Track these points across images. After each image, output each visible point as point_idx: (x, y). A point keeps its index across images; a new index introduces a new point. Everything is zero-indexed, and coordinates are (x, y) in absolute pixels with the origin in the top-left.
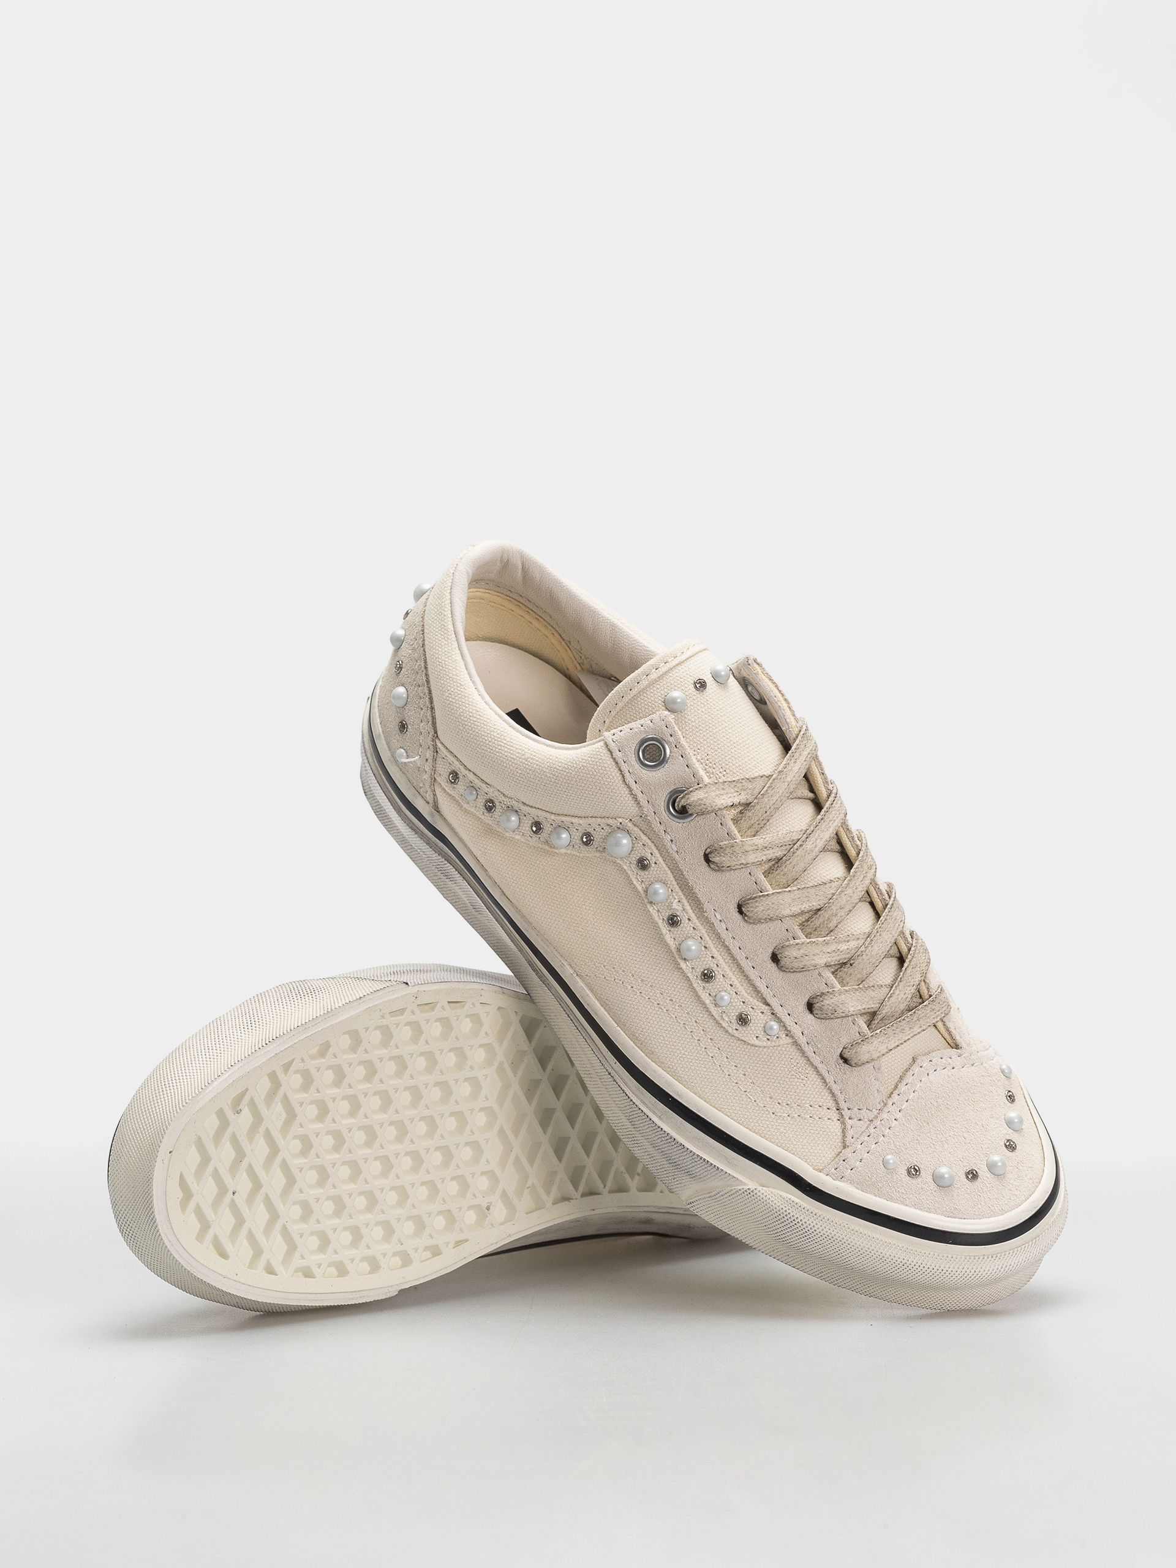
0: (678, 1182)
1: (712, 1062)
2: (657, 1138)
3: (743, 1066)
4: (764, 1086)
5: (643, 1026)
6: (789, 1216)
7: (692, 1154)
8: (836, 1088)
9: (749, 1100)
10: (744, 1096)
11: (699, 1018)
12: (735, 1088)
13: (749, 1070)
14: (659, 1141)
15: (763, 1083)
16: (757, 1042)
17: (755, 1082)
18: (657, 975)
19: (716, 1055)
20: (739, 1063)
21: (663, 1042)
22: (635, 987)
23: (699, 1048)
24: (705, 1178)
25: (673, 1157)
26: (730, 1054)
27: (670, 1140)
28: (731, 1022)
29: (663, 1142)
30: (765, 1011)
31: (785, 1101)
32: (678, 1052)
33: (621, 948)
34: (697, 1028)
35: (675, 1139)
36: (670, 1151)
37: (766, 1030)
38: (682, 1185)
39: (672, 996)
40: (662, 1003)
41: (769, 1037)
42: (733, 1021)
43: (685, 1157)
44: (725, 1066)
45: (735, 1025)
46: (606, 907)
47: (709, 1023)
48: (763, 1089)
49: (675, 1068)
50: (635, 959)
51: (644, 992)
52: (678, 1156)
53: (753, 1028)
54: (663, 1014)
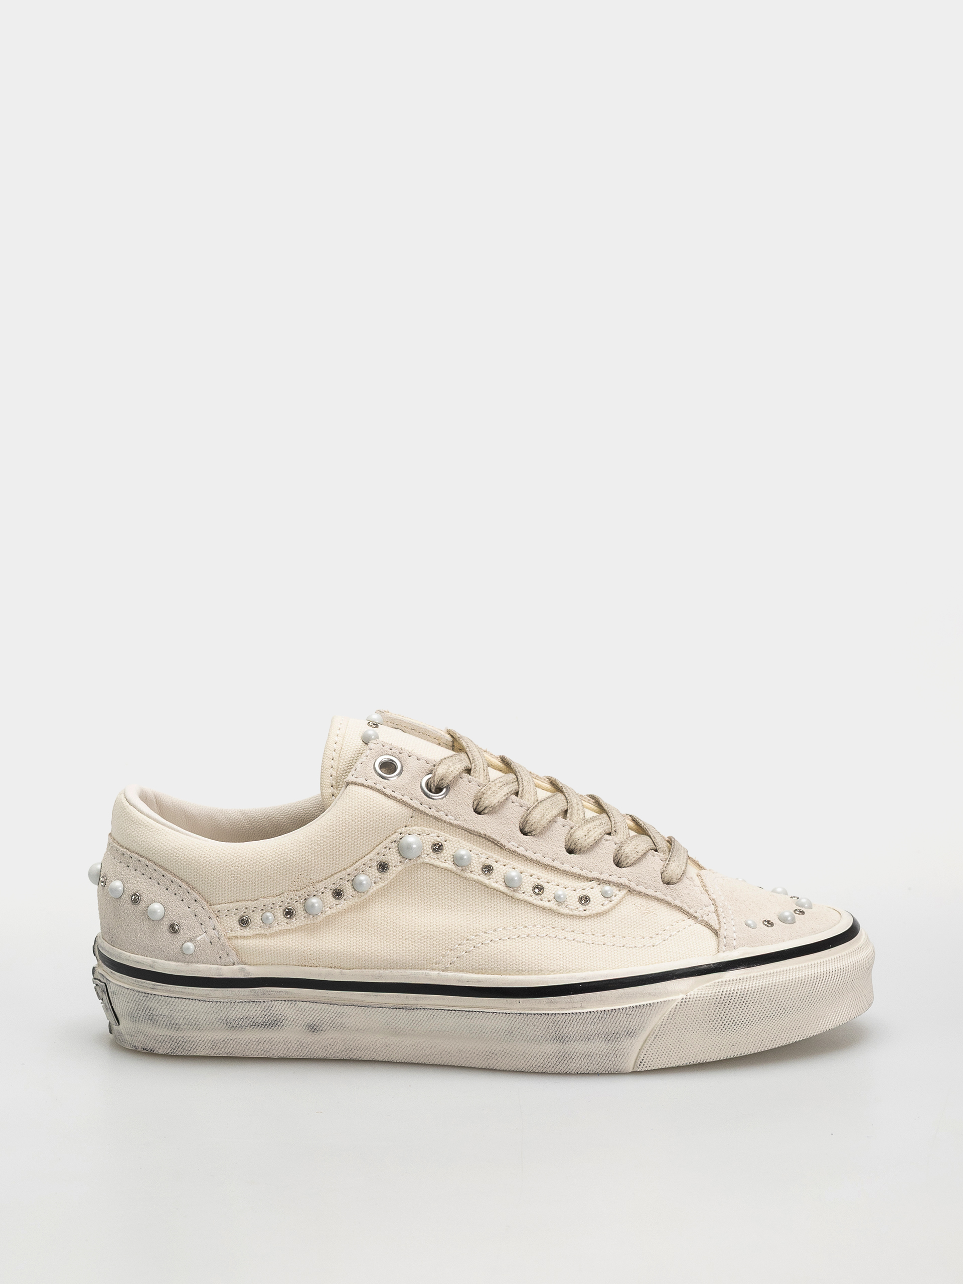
0: (621, 1057)
1: (585, 944)
2: (589, 1025)
3: (608, 931)
4: (633, 933)
5: (520, 959)
6: (724, 994)
7: (624, 1010)
8: (678, 903)
9: (631, 949)
10: (625, 949)
11: (553, 924)
12: (616, 949)
13: (614, 931)
14: (592, 1026)
15: (630, 932)
16: (605, 908)
17: (624, 935)
18: (502, 919)
19: (584, 938)
20: (604, 932)
21: (543, 957)
22: (493, 938)
23: (570, 943)
24: (644, 1025)
25: (610, 1030)
26: (593, 931)
27: (601, 1016)
28: (577, 909)
29: (596, 1024)
30: (593, 885)
31: (653, 934)
32: (558, 955)
33: (462, 922)
34: (557, 931)
35: (605, 1011)
36: (605, 1027)
37: (605, 895)
38: (626, 1055)
39: (524, 923)
40: (520, 934)
41: (609, 899)
42: (578, 906)
43: (620, 1019)
44: (596, 940)
45: (582, 908)
46: (429, 906)
47: (563, 922)
48: (633, 936)
49: (565, 967)
50: (478, 921)
51: (502, 936)
52: (613, 1025)
53: (595, 900)
54: (526, 940)
